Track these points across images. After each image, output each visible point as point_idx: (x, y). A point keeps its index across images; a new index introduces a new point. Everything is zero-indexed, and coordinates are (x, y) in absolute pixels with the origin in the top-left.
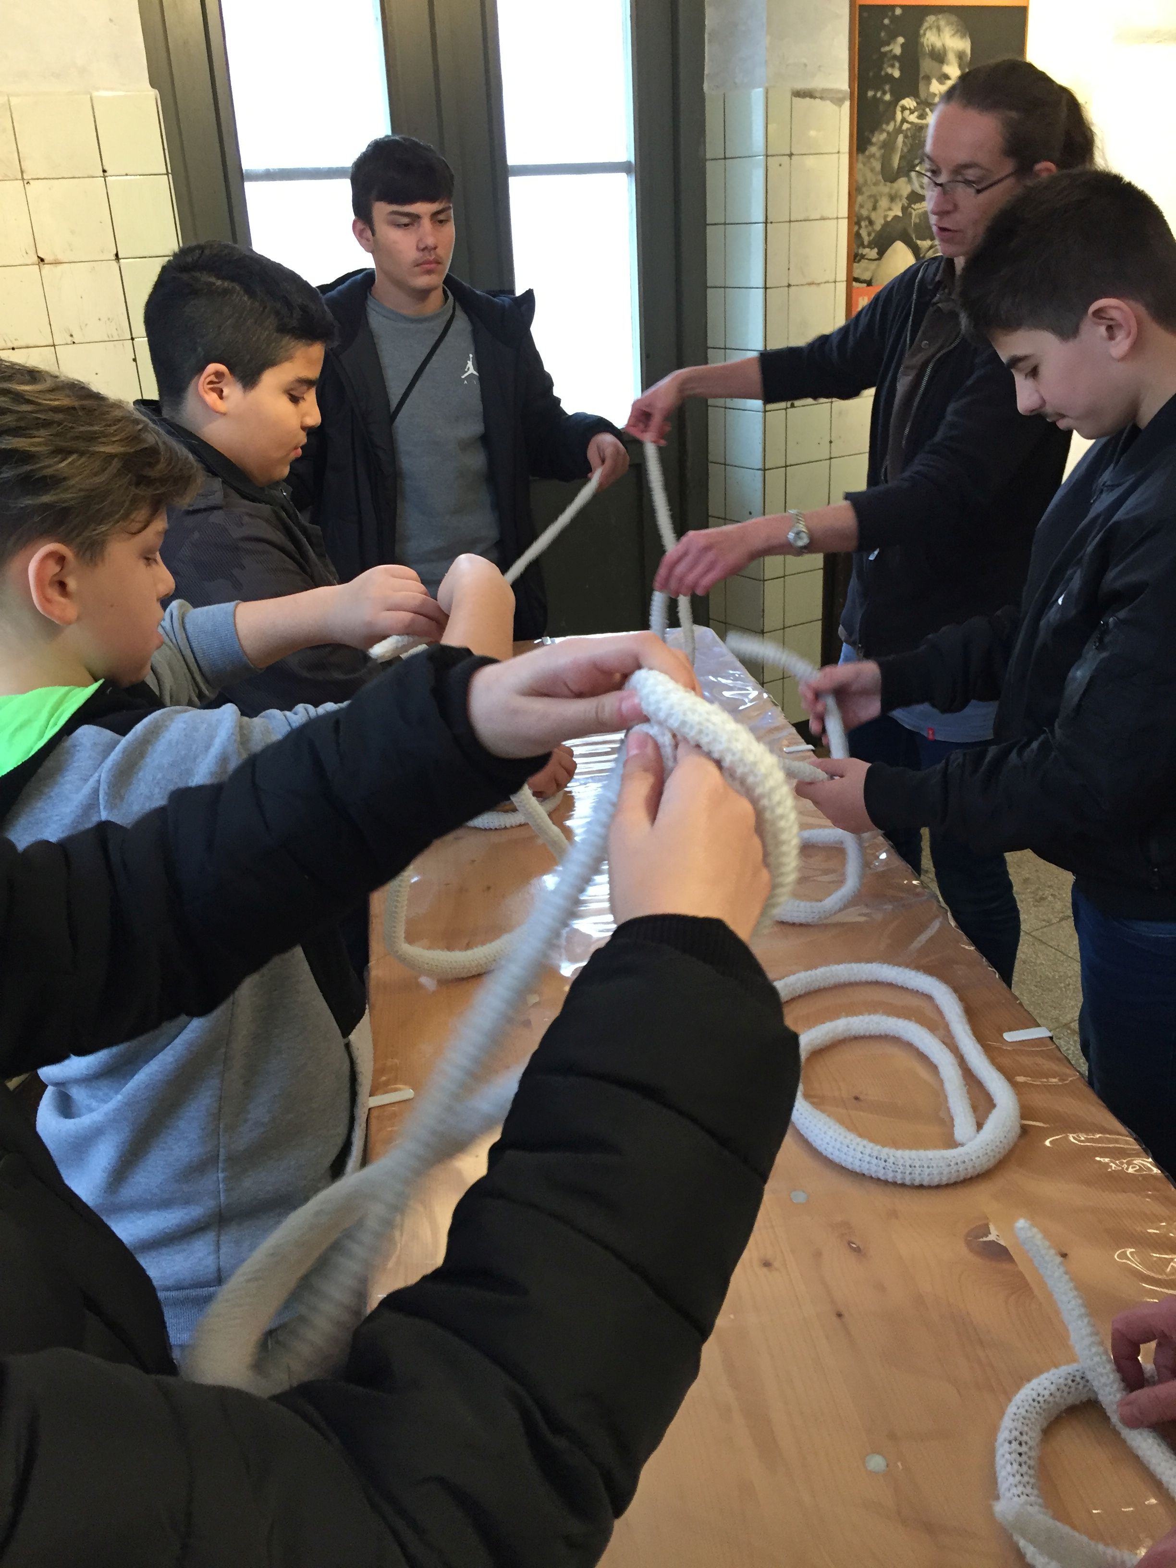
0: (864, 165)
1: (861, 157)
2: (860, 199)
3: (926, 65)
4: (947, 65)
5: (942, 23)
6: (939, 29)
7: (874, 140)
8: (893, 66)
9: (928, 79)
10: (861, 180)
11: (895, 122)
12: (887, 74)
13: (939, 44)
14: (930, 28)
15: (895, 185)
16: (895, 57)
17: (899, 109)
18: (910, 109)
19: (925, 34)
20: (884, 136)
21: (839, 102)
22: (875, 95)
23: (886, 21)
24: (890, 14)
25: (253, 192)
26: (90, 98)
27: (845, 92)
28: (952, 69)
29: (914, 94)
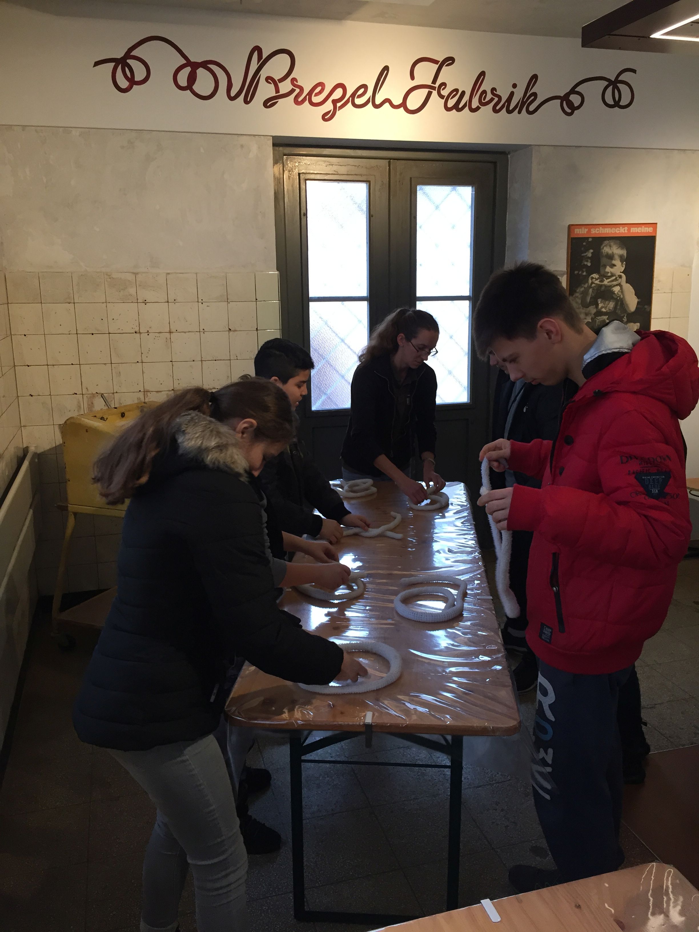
3: (604, 260)
4: (614, 260)
5: (612, 244)
6: (610, 246)
7: (578, 291)
8: (587, 261)
9: (605, 266)
11: (588, 284)
12: (584, 264)
13: (610, 252)
14: (606, 246)
16: (589, 258)
17: (590, 278)
18: (596, 278)
19: (603, 248)
20: (583, 289)
22: (578, 273)
23: (584, 244)
24: (586, 241)
25: (313, 305)
26: (255, 274)
27: (565, 271)
28: (617, 262)
29: (598, 272)
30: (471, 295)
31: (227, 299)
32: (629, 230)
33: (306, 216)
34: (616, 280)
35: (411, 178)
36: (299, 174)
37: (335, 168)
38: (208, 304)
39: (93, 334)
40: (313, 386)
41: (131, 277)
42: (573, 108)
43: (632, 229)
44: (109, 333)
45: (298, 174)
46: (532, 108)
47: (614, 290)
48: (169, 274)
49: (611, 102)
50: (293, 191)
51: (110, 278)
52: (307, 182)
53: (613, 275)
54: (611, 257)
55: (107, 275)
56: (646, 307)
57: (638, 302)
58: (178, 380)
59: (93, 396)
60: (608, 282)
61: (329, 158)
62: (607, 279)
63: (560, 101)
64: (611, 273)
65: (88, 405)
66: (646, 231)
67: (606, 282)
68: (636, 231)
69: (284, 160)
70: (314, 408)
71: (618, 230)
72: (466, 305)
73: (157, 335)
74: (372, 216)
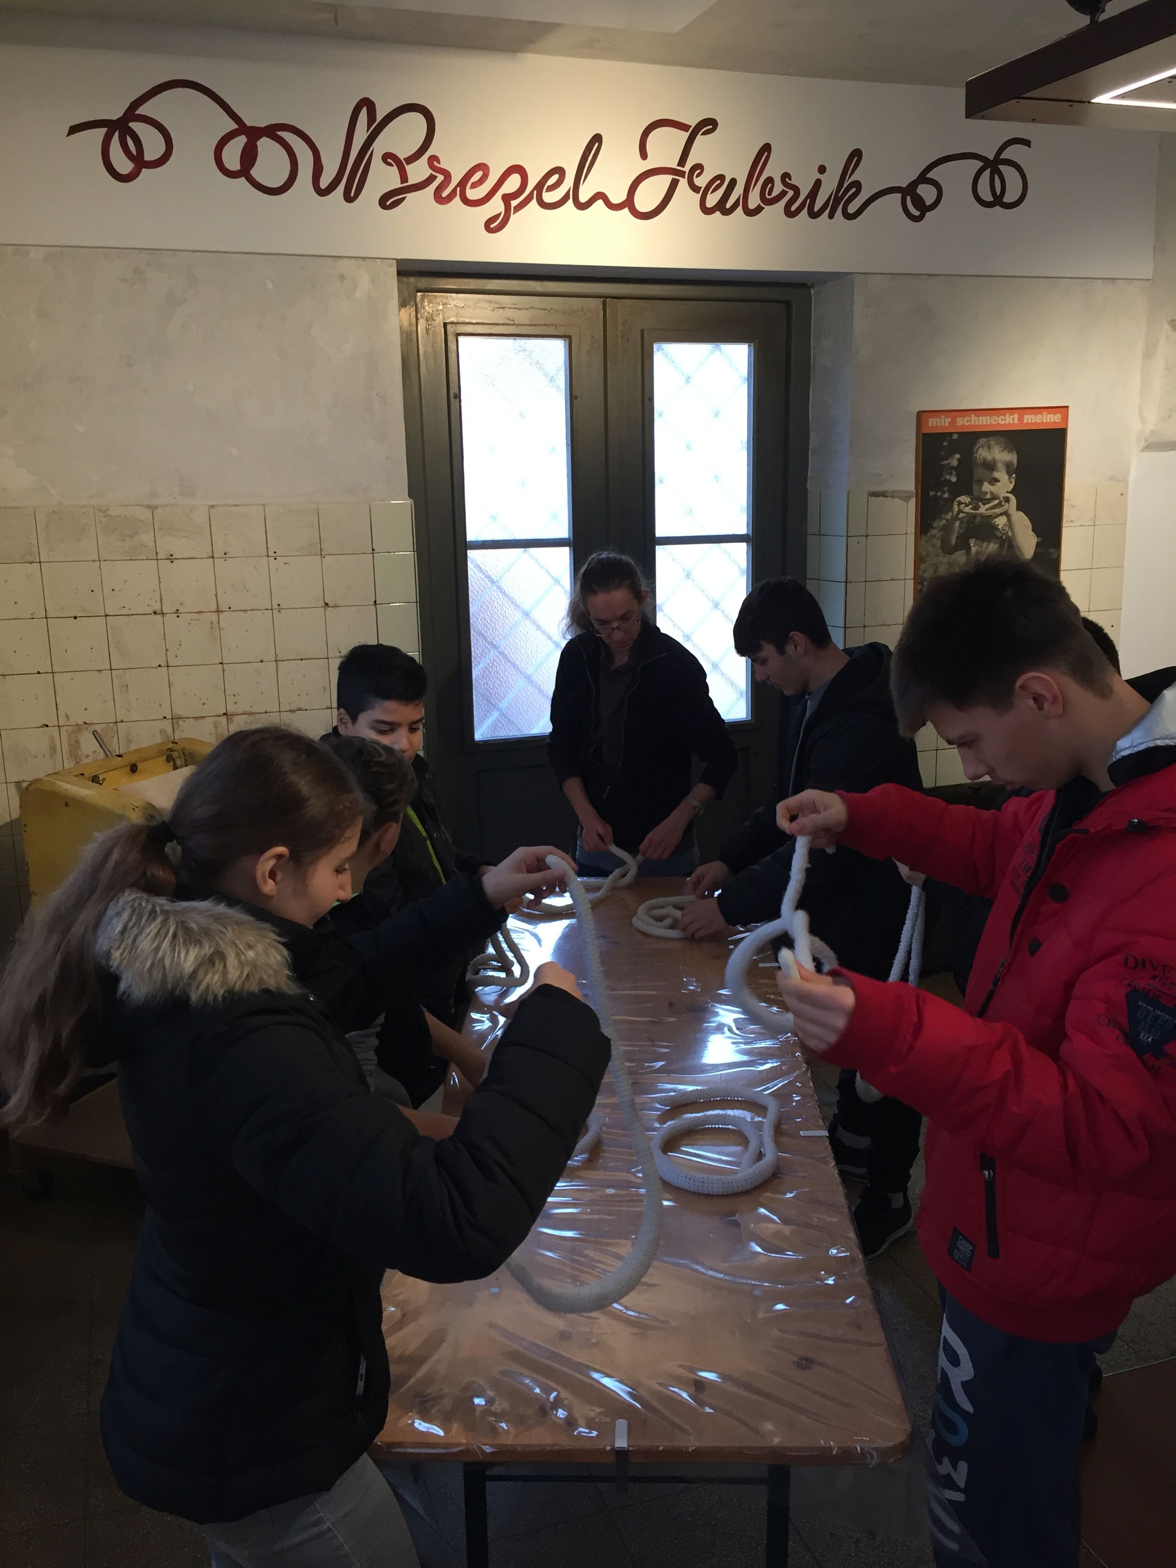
0: (927, 542)
1: (923, 537)
2: (923, 566)
3: (979, 472)
4: (997, 471)
5: (992, 443)
6: (989, 448)
7: (935, 525)
8: (951, 474)
9: (980, 482)
10: (924, 553)
11: (953, 513)
12: (946, 480)
13: (989, 458)
14: (982, 447)
15: (953, 556)
16: (952, 467)
17: (956, 503)
18: (965, 503)
19: (977, 451)
20: (944, 522)
21: (906, 499)
22: (936, 495)
23: (945, 444)
24: (948, 439)
25: (473, 555)
26: (370, 505)
27: (912, 492)
28: (1001, 475)
29: (969, 493)
30: (751, 533)
31: (321, 550)
32: (1021, 419)
33: (458, 399)
34: (1000, 505)
35: (642, 331)
36: (445, 325)
37: (509, 313)
38: (286, 559)
39: (75, 618)
40: (476, 696)
41: (143, 514)
42: (924, 209)
43: (1026, 417)
44: (106, 616)
45: (442, 324)
46: (852, 209)
47: (996, 523)
48: (213, 506)
49: (988, 197)
50: (435, 355)
51: (106, 516)
52: (461, 339)
53: (994, 498)
54: (991, 466)
55: (100, 510)
56: (1051, 550)
57: (1037, 543)
58: (235, 696)
59: (79, 728)
60: (987, 510)
61: (498, 296)
62: (984, 504)
63: (900, 195)
64: (992, 493)
65: (70, 745)
66: (1050, 420)
67: (983, 509)
68: (1033, 421)
69: (418, 300)
70: (478, 736)
71: (1002, 420)
72: (741, 550)
73: (194, 616)
74: (576, 398)
